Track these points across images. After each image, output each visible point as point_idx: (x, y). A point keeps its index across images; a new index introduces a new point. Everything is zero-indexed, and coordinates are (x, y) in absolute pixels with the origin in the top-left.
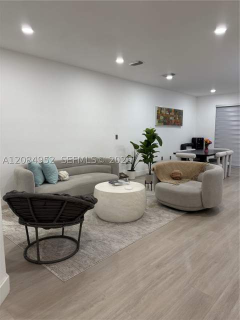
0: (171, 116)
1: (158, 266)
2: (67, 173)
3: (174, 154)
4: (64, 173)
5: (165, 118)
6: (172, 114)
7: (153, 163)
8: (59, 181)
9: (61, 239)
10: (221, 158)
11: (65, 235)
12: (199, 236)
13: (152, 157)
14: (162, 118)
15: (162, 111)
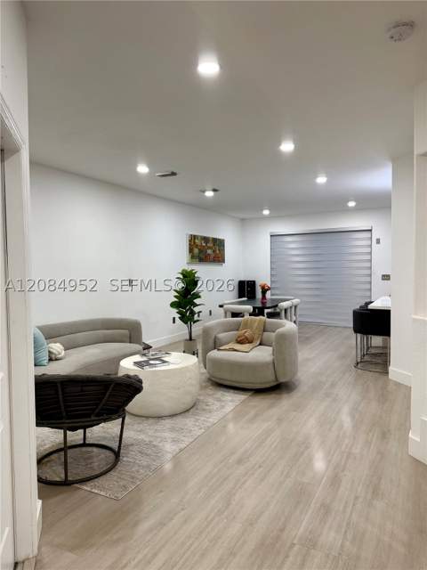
0: (209, 248)
1: (240, 462)
2: (62, 347)
3: (221, 306)
4: (57, 347)
5: (200, 251)
6: (210, 245)
7: (195, 322)
8: (51, 360)
9: (84, 449)
10: (286, 310)
11: (87, 442)
12: (280, 420)
13: (193, 313)
14: (196, 251)
15: (197, 241)
